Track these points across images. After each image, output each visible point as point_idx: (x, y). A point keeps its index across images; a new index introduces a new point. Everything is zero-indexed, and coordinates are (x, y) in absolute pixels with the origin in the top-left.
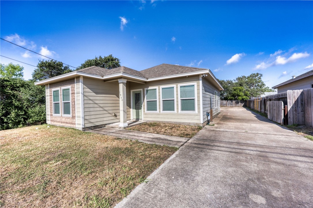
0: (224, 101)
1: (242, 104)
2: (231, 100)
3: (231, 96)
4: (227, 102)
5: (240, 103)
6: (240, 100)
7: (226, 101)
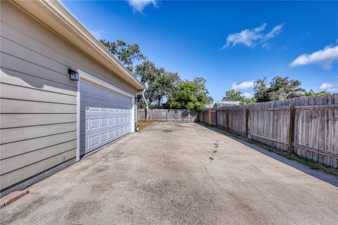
0: (162, 110)
1: (193, 118)
2: (174, 108)
3: (176, 100)
4: (168, 113)
5: (189, 115)
6: (191, 109)
7: (167, 110)
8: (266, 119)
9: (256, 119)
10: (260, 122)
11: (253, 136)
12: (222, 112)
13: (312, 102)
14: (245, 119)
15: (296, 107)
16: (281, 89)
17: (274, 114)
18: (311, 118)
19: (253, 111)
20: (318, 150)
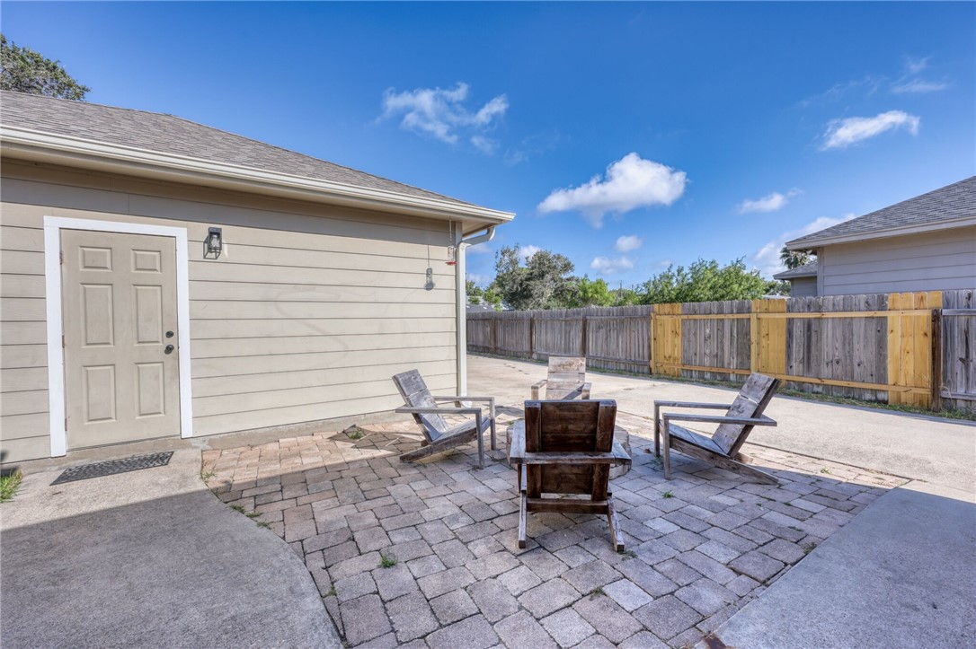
8: (557, 330)
9: (543, 331)
10: (549, 335)
11: (540, 354)
12: (480, 322)
13: (599, 314)
14: (527, 333)
15: (588, 317)
16: (548, 277)
17: (566, 324)
18: (599, 328)
19: (540, 322)
20: (604, 358)
